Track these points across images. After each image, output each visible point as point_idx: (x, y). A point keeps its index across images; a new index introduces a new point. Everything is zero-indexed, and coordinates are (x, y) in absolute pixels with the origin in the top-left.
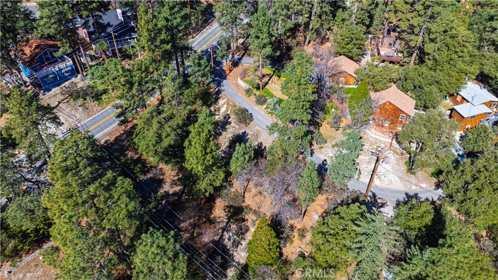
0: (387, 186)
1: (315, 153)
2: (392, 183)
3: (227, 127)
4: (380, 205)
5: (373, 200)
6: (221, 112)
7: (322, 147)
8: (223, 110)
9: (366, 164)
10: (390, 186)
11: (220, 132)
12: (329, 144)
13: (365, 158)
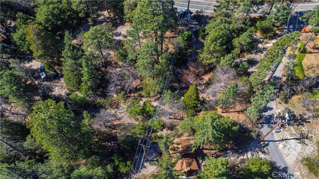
0: (283, 154)
1: (274, 102)
2: (288, 156)
3: (258, 53)
4: (263, 151)
5: (263, 145)
6: (266, 45)
7: (281, 103)
8: (268, 45)
9: (289, 133)
10: (284, 156)
11: (253, 52)
12: (286, 106)
13: (293, 131)
